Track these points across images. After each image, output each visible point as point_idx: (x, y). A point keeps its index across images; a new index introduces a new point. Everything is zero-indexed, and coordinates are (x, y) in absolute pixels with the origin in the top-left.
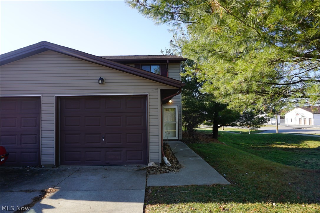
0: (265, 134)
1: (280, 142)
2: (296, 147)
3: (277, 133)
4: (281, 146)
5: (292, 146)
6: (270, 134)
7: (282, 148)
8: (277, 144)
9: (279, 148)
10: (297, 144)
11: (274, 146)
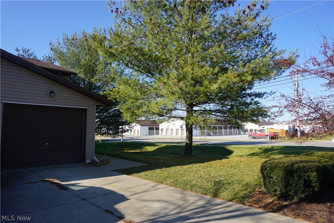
0: (114, 143)
1: (128, 148)
2: (141, 151)
3: (122, 141)
4: (131, 151)
5: (138, 150)
6: (118, 142)
7: (132, 152)
8: (127, 150)
9: (131, 152)
10: (140, 149)
11: (126, 151)
